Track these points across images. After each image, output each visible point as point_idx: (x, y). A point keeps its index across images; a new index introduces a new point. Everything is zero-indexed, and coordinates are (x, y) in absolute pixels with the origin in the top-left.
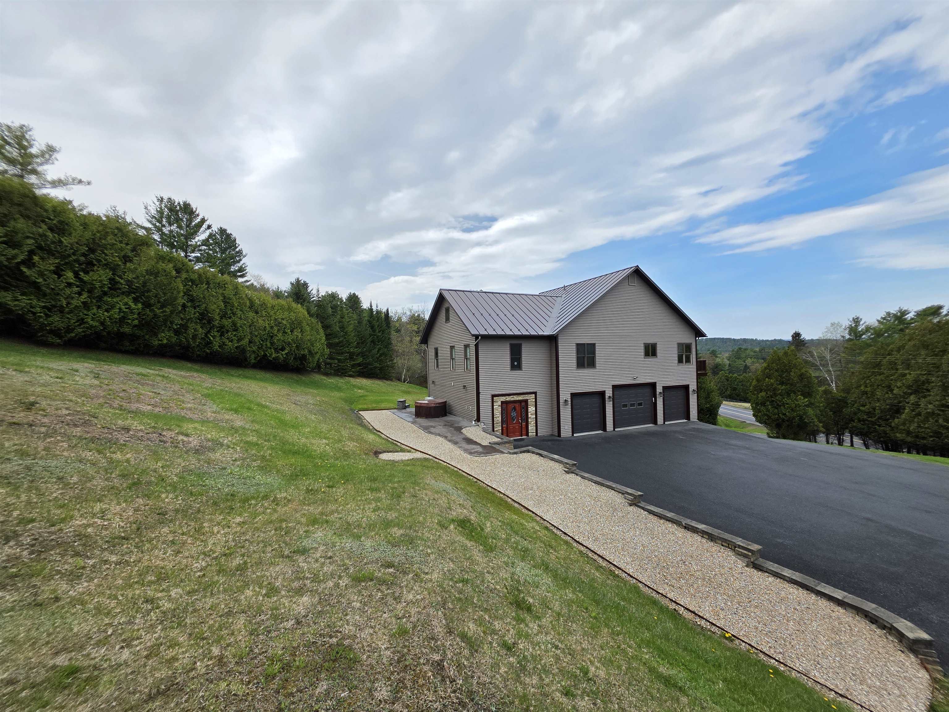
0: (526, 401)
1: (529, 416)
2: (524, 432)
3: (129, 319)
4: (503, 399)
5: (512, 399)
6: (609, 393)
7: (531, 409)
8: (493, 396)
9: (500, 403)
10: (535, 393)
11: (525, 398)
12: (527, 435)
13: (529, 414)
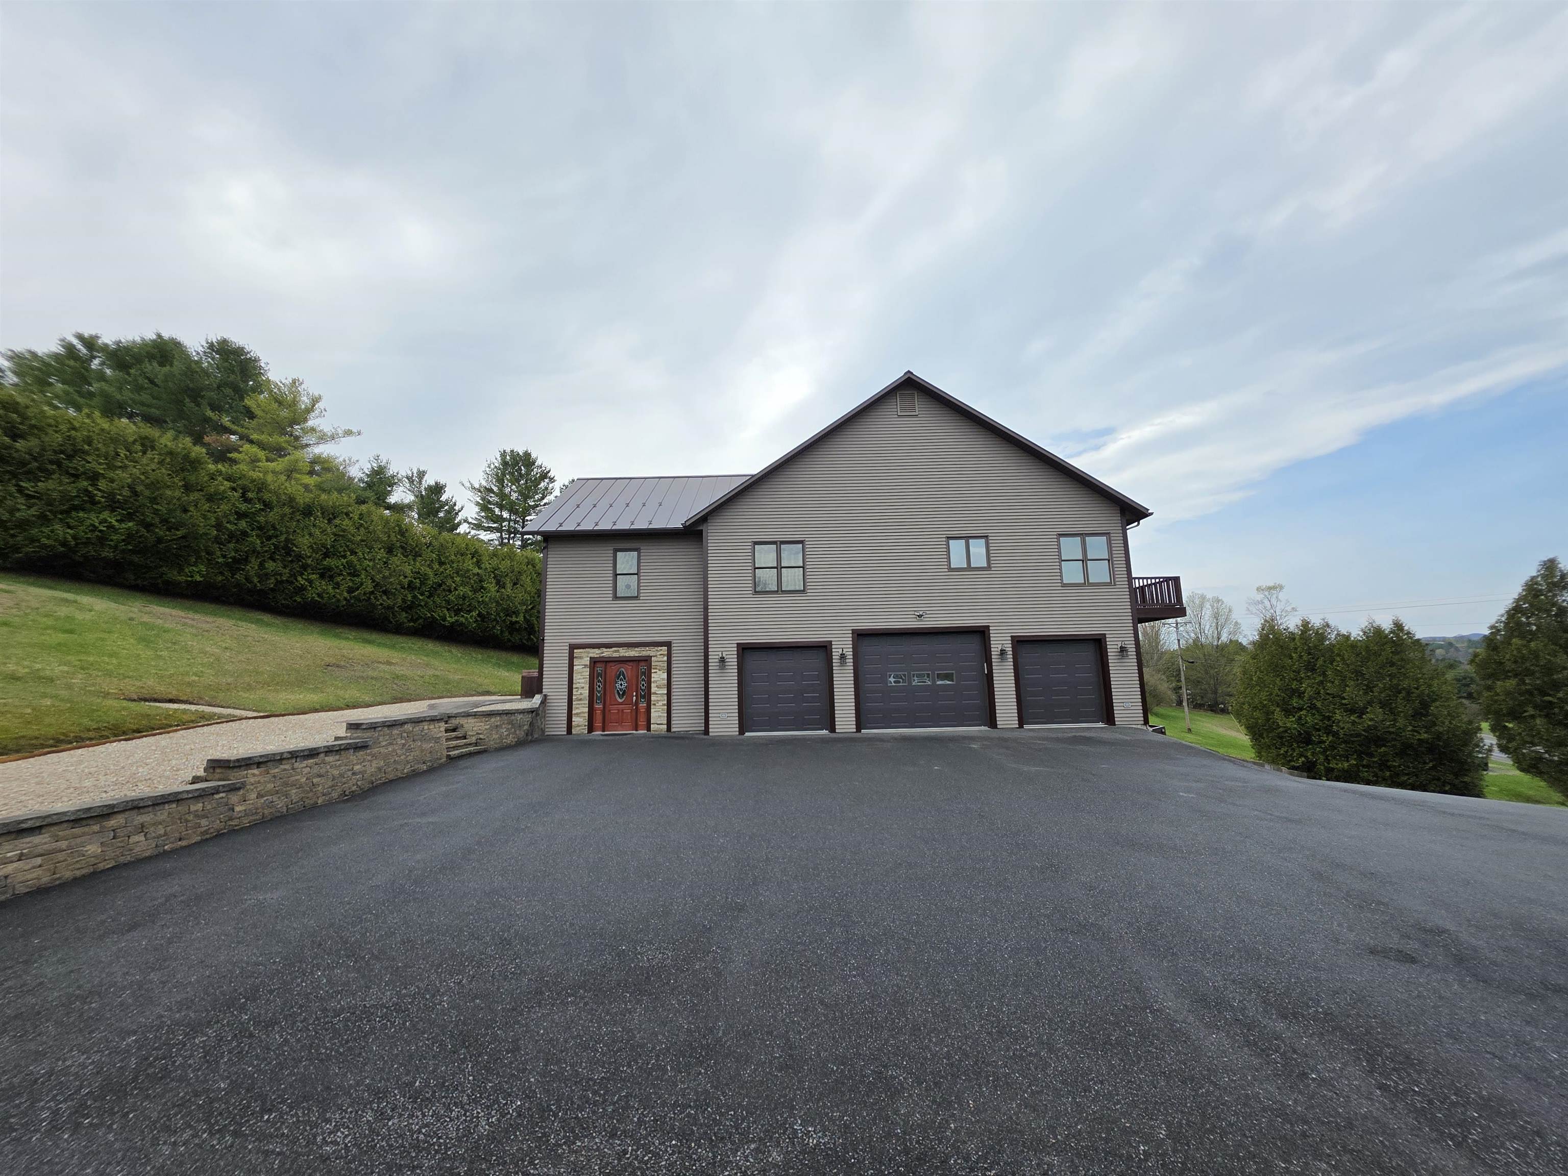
0: (647, 660)
1: (653, 689)
2: (642, 722)
3: (112, 540)
4: (595, 653)
5: (616, 655)
6: (843, 645)
7: (659, 677)
8: (572, 647)
9: (587, 661)
10: (668, 644)
11: (644, 653)
12: (649, 729)
13: (653, 685)
